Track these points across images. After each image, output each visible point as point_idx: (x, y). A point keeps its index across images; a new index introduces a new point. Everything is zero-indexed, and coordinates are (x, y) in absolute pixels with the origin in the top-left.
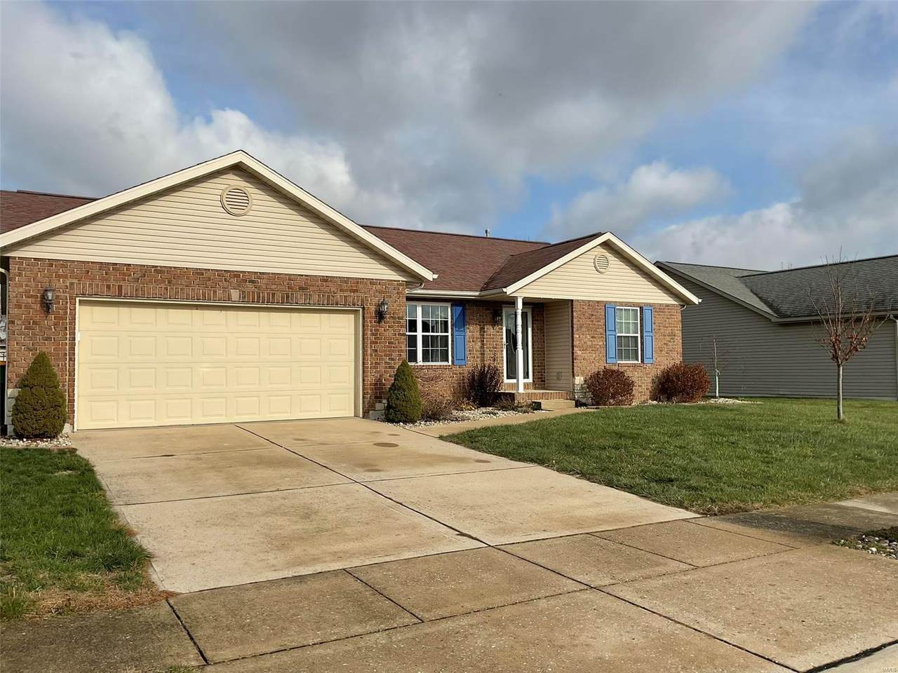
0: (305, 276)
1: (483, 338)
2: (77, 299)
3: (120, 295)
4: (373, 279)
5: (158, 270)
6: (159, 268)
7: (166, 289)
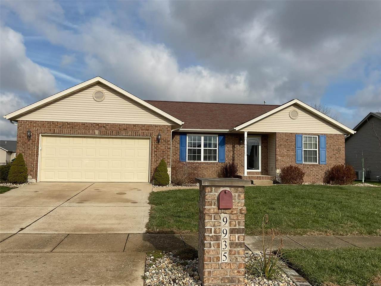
0: (126, 124)
1: (234, 150)
2: (40, 135)
3: (54, 133)
4: (156, 125)
5: (68, 123)
6: (69, 123)
7: (71, 130)
